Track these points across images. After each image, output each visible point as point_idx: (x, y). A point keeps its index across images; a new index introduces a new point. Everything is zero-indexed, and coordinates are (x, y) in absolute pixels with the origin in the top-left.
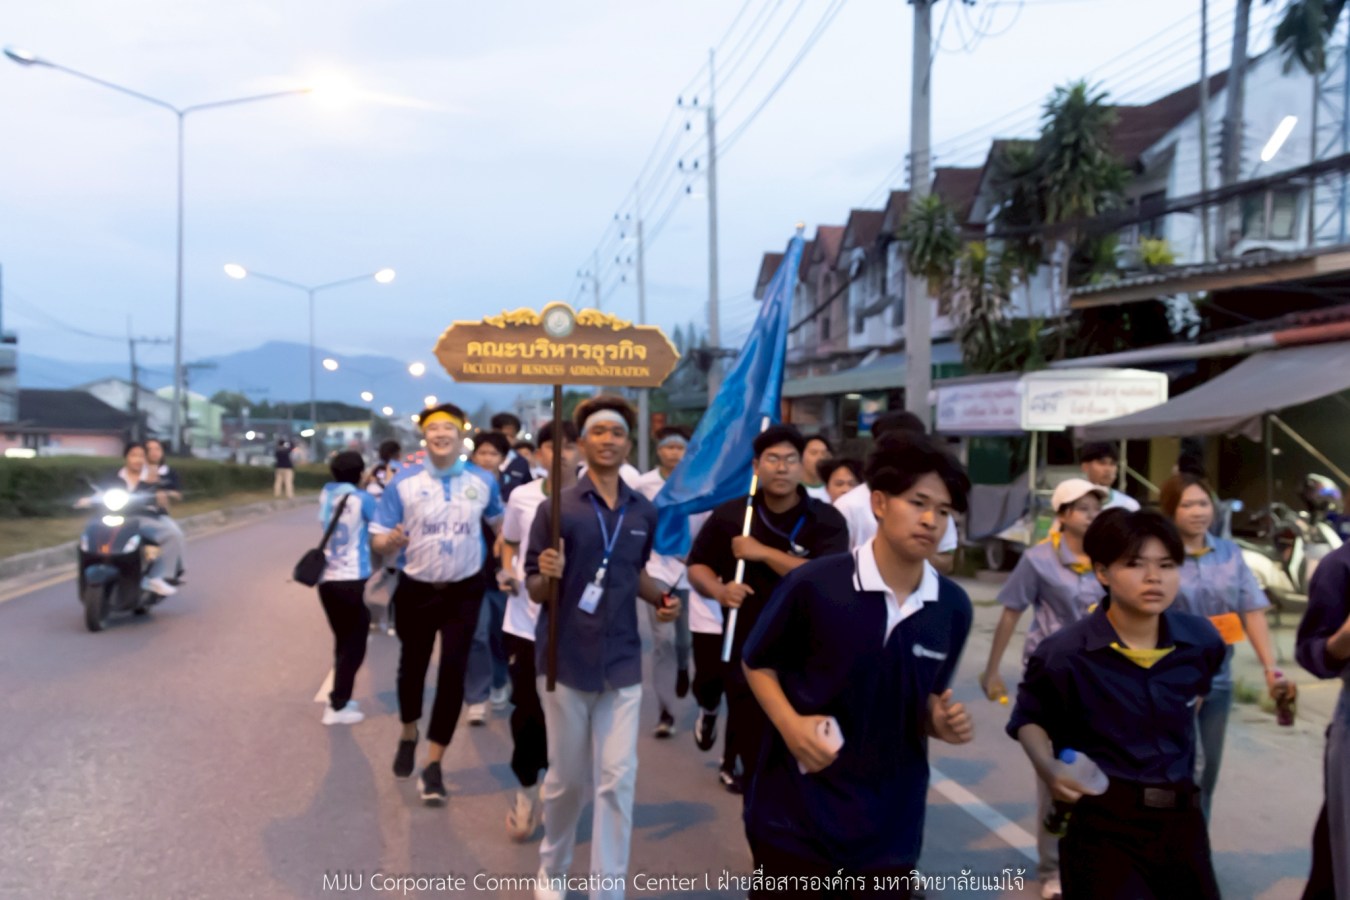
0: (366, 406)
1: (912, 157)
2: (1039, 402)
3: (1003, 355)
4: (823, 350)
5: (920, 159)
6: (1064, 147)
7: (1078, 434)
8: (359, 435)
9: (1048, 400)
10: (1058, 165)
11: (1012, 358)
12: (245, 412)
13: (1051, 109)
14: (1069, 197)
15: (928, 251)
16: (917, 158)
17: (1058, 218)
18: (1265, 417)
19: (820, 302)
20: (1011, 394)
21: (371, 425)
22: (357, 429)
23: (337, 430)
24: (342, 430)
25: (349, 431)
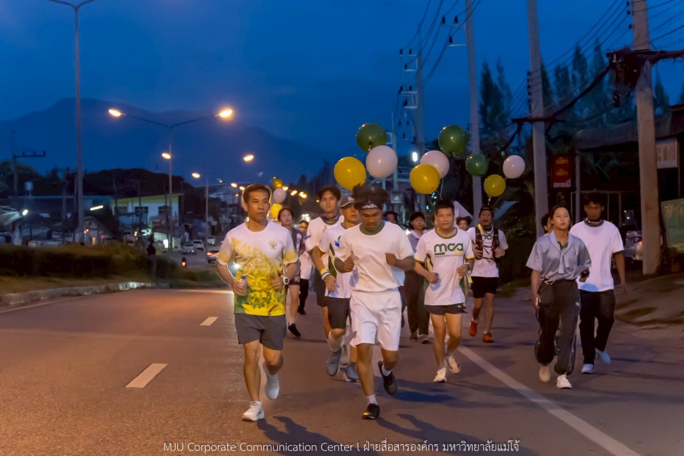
8: (164, 210)
21: (180, 198)
22: (162, 204)
23: (137, 205)
24: (144, 205)
25: (153, 206)
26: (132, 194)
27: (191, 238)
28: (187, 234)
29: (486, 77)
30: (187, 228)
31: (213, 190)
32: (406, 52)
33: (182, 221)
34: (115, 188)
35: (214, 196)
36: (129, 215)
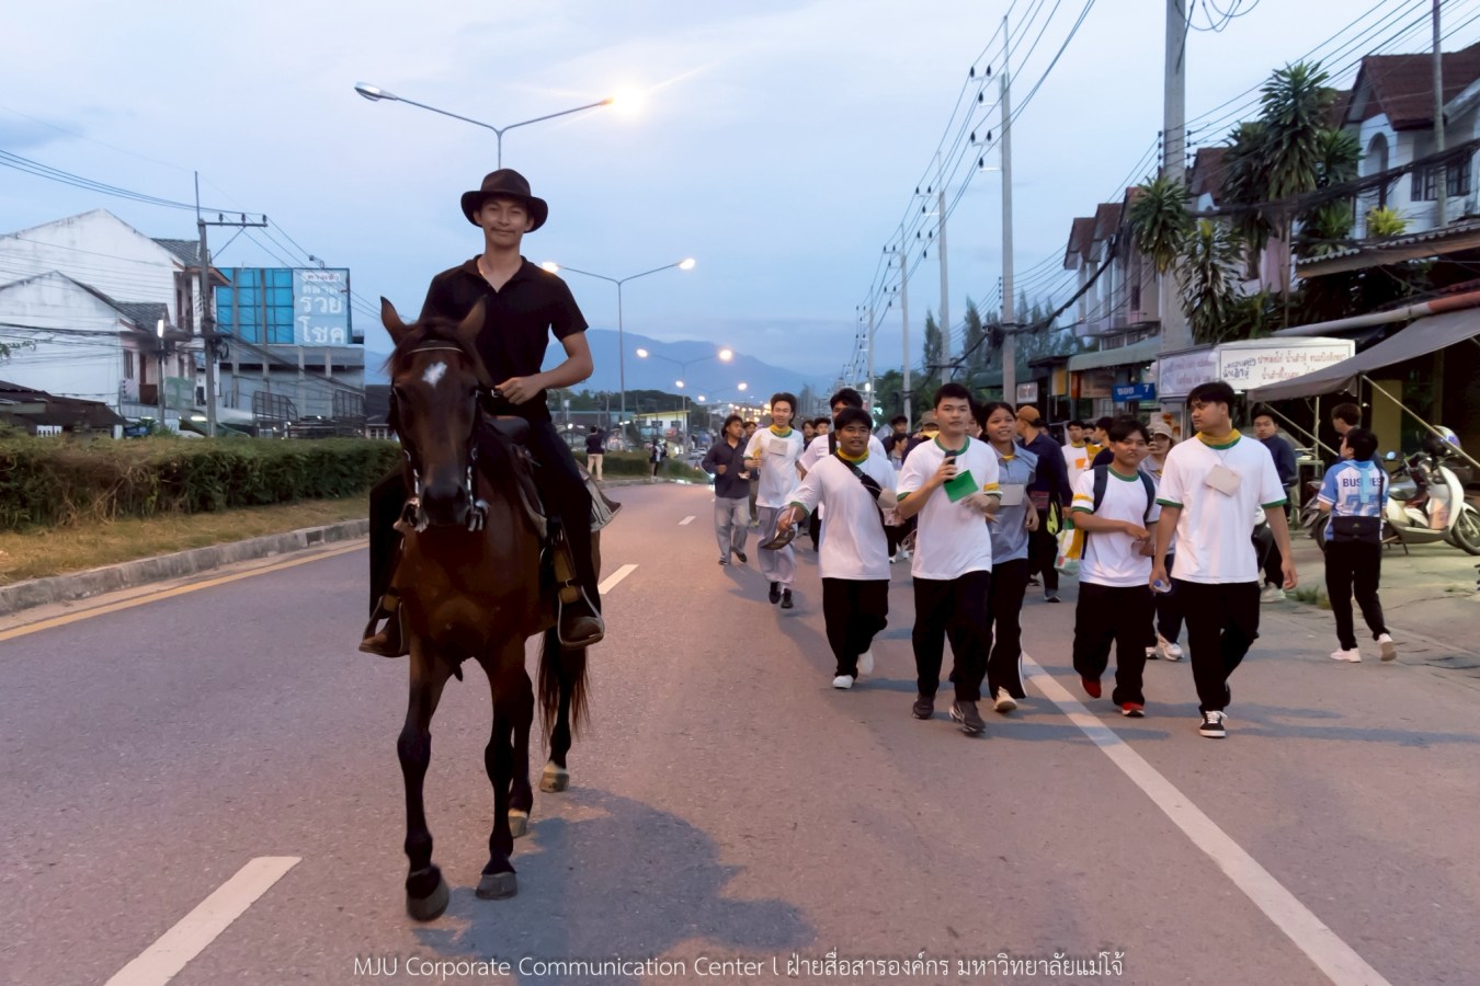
0: (678, 394)
1: (1166, 133)
2: (1232, 369)
3: (1228, 327)
4: (1133, 319)
5: (1174, 135)
6: (1285, 127)
7: (1250, 397)
8: (675, 424)
9: (1239, 368)
10: (1278, 144)
11: (1235, 329)
12: (567, 403)
13: (1270, 92)
14: (1288, 174)
15: (1156, 231)
16: (1172, 135)
17: (1278, 194)
18: (1358, 376)
19: (1088, 279)
20: (1207, 363)
21: (688, 414)
22: (674, 419)
23: (654, 419)
24: (660, 419)
25: (667, 420)
26: (651, 411)
27: (696, 446)
28: (693, 443)
29: (930, 323)
30: (694, 439)
31: (714, 407)
32: (861, 308)
33: (689, 432)
34: (638, 406)
35: (715, 412)
36: (649, 427)
